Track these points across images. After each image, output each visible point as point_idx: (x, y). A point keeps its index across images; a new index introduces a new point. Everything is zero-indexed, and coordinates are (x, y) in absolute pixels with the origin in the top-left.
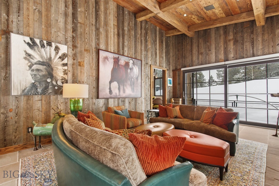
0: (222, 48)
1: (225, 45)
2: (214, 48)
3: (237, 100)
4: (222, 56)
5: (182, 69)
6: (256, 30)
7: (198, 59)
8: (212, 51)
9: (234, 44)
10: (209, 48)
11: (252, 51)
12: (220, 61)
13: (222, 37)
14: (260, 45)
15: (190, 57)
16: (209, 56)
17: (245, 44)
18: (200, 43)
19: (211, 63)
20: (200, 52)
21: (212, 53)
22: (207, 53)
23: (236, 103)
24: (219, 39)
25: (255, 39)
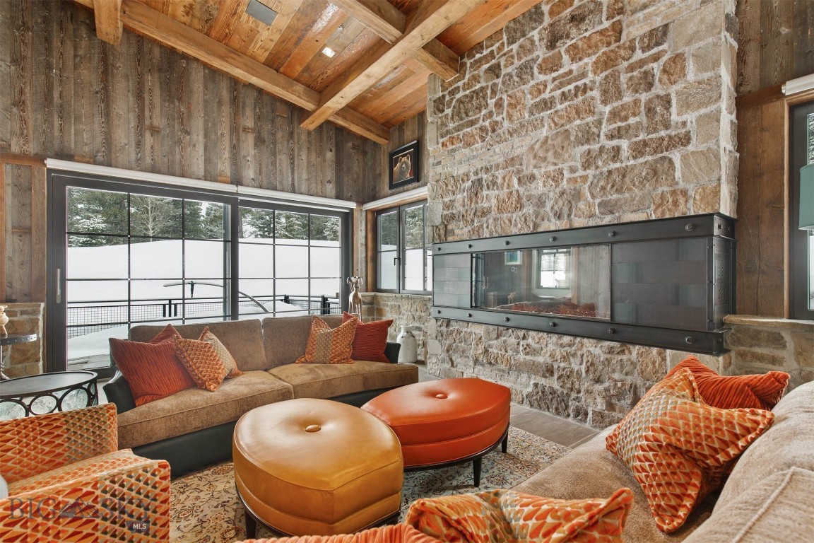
0: (226, 143)
1: (234, 138)
2: (202, 133)
3: (190, 297)
4: (224, 167)
5: (52, 163)
6: (298, 134)
7: (139, 144)
8: (194, 137)
9: (256, 145)
10: (182, 123)
11: (290, 179)
12: (219, 178)
13: (226, 109)
14: (304, 171)
15: (97, 120)
16: (183, 149)
17: (278, 157)
18: (147, 88)
19: (190, 177)
20: (147, 122)
21: (194, 146)
22: (177, 138)
23: (175, 305)
24: (215, 110)
25: (296, 154)
